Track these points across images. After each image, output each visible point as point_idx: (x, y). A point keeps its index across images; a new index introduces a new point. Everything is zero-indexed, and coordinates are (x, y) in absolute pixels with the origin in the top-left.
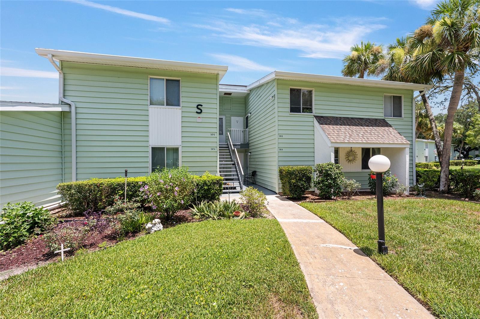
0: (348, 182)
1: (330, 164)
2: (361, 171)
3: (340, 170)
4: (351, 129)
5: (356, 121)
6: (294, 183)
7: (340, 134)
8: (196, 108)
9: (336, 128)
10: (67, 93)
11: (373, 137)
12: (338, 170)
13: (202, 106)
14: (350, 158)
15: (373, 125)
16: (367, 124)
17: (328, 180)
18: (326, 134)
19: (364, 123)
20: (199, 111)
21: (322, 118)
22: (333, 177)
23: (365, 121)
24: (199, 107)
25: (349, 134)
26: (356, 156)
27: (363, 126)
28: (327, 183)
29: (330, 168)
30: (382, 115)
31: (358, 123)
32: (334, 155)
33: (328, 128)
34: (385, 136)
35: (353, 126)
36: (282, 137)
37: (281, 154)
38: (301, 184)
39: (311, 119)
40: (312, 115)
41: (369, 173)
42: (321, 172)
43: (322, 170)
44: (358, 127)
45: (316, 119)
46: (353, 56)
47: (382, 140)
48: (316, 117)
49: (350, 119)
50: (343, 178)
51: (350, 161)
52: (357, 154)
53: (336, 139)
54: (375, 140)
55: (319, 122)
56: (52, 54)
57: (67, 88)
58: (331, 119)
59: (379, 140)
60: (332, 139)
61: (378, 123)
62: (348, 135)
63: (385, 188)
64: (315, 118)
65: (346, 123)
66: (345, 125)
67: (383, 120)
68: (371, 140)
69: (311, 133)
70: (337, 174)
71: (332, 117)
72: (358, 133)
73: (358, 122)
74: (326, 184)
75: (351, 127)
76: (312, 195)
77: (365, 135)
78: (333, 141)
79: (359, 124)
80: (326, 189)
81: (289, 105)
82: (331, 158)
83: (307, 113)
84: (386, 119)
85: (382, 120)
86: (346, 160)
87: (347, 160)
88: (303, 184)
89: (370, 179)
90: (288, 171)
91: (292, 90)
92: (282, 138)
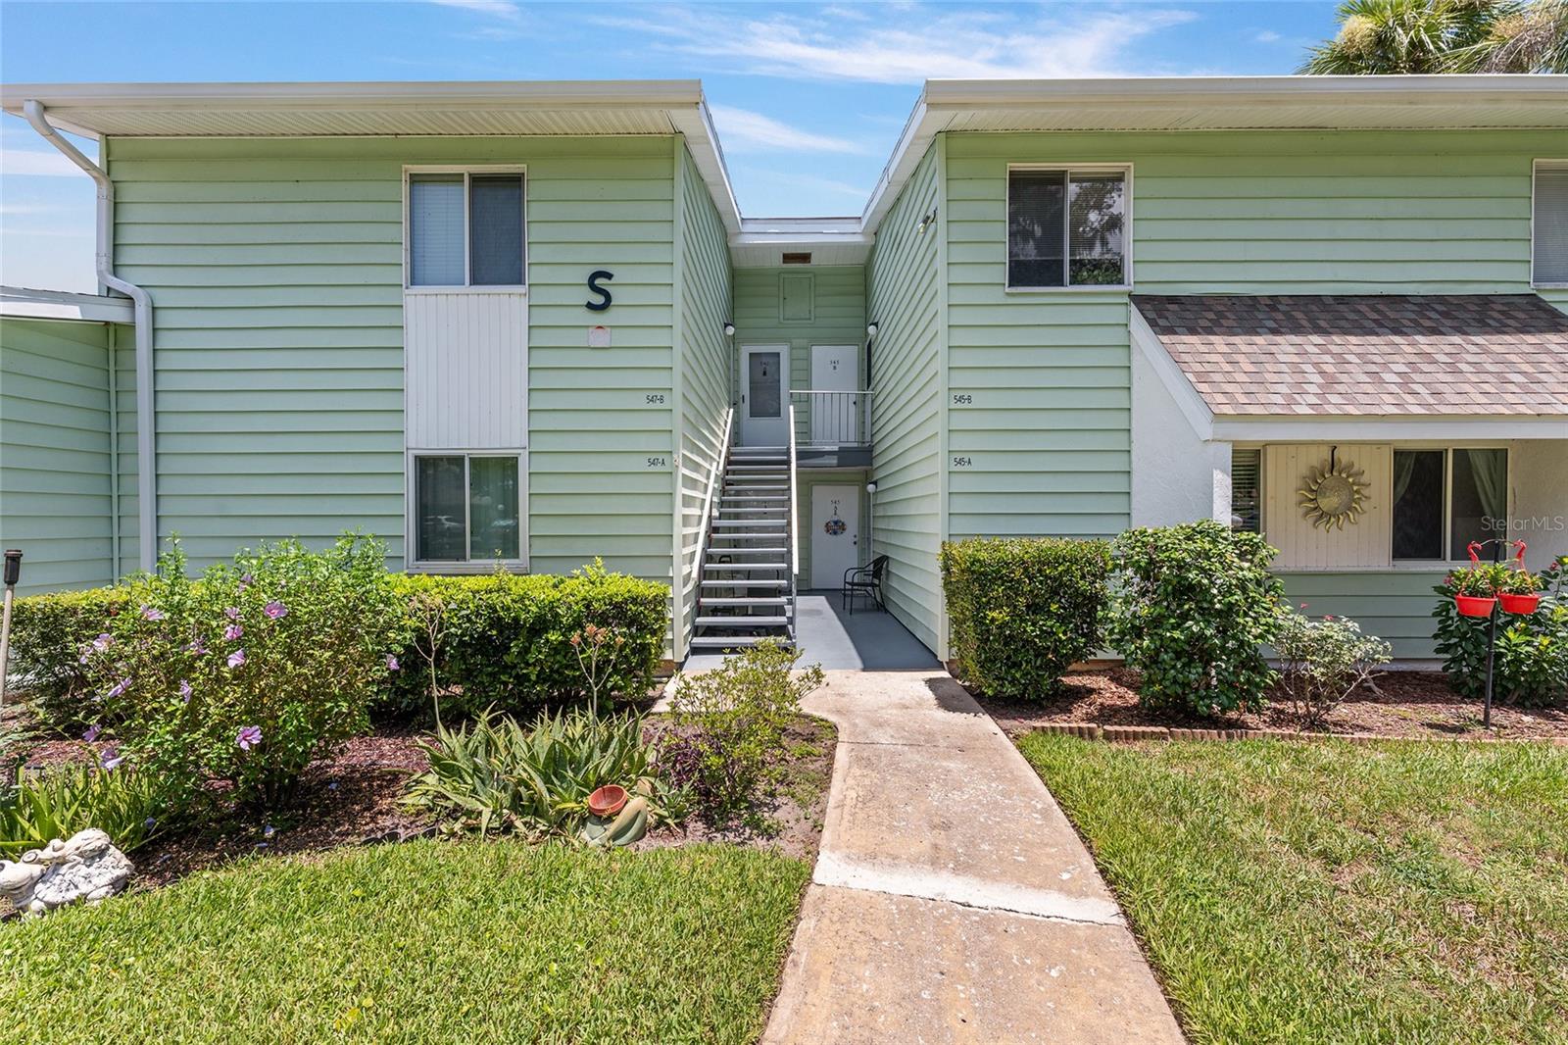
0: (1310, 630)
1: (1200, 532)
2: (1390, 569)
3: (1262, 566)
4: (1335, 349)
5: (1364, 308)
6: (1005, 624)
7: (1266, 375)
8: (588, 288)
9: (1244, 348)
10: (127, 256)
11: (1467, 388)
12: (1246, 565)
13: (609, 276)
14: (1328, 502)
15: (1469, 325)
16: (1427, 323)
17: (1185, 617)
18: (1190, 376)
19: (1410, 320)
20: (599, 300)
21: (1171, 307)
22: (1218, 606)
23: (1416, 308)
24: (598, 282)
25: (1322, 373)
26: (1357, 492)
27: (1406, 334)
28: (1177, 634)
29: (1199, 554)
30: (1526, 273)
31: (1375, 321)
32: (1229, 481)
33: (1203, 349)
34: (1543, 377)
35: (1345, 332)
36: (966, 405)
37: (961, 484)
38: (1041, 630)
39: (1117, 315)
40: (1121, 294)
41: (1440, 582)
42: (1147, 572)
43: (1151, 561)
44: (1373, 339)
45: (1141, 311)
46: (1350, 40)
47: (1527, 398)
48: (1140, 301)
49: (1331, 301)
50: (1276, 611)
51: (1323, 516)
52: (1364, 479)
53: (1242, 399)
54: (1482, 399)
55: (1153, 324)
56: (39, 103)
57: (128, 235)
58: (1220, 308)
59: (1511, 398)
60: (1220, 398)
61: (1496, 315)
62: (1317, 379)
63: (1542, 670)
64: (1133, 308)
65: (1304, 323)
66: (1297, 330)
67: (1528, 299)
68: (1457, 399)
69: (1118, 379)
70: (1244, 590)
71: (1230, 297)
72: (1374, 368)
73: (1376, 316)
74: (1173, 640)
75: (1336, 339)
76: (1112, 679)
77: (1416, 377)
78: (1228, 410)
79: (1382, 326)
80: (1174, 667)
81: (1002, 253)
82: (1212, 502)
83: (1097, 283)
84: (1546, 297)
85: (1516, 300)
86: (1301, 511)
87: (1306, 514)
88: (1054, 634)
89: (1448, 611)
90: (972, 564)
91: (1019, 183)
92: (970, 406)
